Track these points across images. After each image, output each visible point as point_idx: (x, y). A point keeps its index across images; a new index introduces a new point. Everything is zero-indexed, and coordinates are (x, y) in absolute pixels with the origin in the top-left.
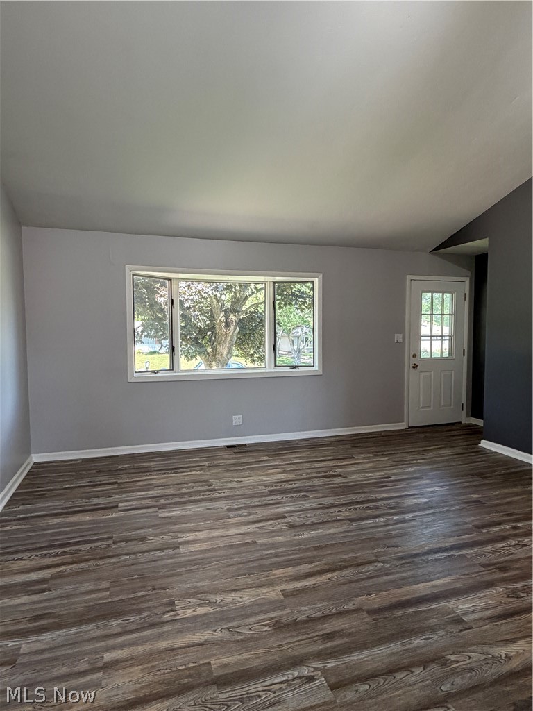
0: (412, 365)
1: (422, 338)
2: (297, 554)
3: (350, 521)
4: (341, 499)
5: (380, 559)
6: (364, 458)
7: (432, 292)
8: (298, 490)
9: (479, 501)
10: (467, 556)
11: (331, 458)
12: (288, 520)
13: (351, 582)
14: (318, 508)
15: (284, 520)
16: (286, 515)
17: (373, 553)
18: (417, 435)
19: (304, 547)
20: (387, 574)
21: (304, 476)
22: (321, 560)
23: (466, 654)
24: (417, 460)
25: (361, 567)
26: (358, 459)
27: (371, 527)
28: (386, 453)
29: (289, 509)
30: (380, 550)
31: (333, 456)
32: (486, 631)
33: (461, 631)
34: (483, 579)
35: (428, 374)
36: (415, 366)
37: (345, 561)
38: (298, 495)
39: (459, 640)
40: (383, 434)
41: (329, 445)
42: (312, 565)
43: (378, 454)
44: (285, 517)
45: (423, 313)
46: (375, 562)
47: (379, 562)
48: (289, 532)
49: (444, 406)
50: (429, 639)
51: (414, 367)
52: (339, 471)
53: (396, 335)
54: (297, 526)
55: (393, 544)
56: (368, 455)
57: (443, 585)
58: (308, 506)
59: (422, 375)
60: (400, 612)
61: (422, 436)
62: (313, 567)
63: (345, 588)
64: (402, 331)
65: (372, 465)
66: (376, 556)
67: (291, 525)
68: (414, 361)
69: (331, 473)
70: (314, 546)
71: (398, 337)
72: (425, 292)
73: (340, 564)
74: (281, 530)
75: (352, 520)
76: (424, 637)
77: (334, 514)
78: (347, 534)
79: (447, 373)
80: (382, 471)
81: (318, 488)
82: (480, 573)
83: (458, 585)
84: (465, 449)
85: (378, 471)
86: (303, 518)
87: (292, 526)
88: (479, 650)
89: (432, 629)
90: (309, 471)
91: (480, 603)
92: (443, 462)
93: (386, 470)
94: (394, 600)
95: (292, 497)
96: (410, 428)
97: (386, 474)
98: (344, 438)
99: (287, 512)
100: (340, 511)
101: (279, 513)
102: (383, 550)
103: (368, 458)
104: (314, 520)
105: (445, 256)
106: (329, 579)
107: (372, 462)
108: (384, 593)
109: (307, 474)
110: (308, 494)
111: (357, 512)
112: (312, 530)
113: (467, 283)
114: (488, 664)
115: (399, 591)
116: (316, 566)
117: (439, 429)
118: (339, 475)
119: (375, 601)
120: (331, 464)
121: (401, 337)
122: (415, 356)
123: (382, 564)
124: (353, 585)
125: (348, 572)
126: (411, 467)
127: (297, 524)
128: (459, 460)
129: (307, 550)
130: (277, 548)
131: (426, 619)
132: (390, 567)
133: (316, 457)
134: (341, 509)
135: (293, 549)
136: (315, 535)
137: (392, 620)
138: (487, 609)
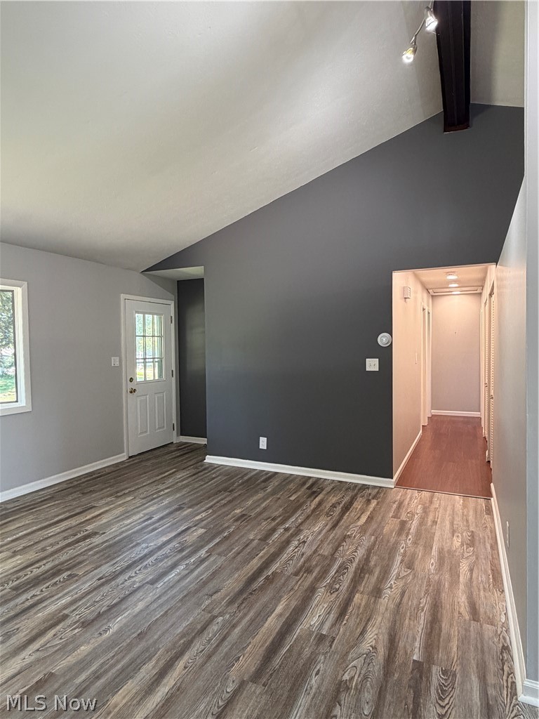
0: (129, 390)
1: (137, 361)
2: (123, 657)
3: (152, 584)
4: (120, 561)
5: (215, 612)
6: (107, 504)
7: (144, 313)
8: (56, 572)
9: (244, 515)
10: (277, 571)
11: (67, 514)
12: (74, 617)
13: (209, 657)
14: (102, 585)
15: (69, 621)
16: (66, 612)
17: (203, 610)
18: (144, 464)
19: (124, 644)
20: (234, 626)
21: (50, 550)
22: (159, 649)
23: (350, 666)
24: (163, 490)
25: (206, 632)
26: (100, 507)
27: (179, 581)
28: (127, 491)
29: (63, 601)
30: (207, 603)
31: (68, 511)
32: (344, 634)
33: (331, 646)
34: (305, 588)
35: (144, 397)
36: (133, 391)
37: (183, 635)
38: (60, 578)
39: (337, 657)
40: (107, 470)
41: (52, 498)
42: (153, 662)
43: (119, 494)
44: (66, 617)
45: (137, 334)
46: (213, 619)
47: (216, 617)
48: (88, 635)
49: (159, 428)
50: (319, 671)
51: (131, 392)
52: (90, 528)
53: (112, 358)
54: (93, 621)
55: (214, 590)
56: (109, 499)
57: (285, 609)
58: (86, 587)
59: (139, 399)
60: (277, 661)
61: (149, 463)
62: (156, 663)
63: (209, 667)
64: (118, 353)
65: (121, 509)
66: (210, 612)
67: (83, 623)
68: (131, 386)
69: (82, 534)
70: (135, 635)
71: (115, 361)
72: (138, 312)
73: (182, 641)
74: (75, 638)
75: (153, 582)
76: (314, 673)
77: (126, 583)
78: (160, 601)
79: (159, 395)
80: (139, 512)
81: (81, 558)
82: (299, 583)
83: (294, 604)
84: (196, 468)
85: (134, 514)
86: (92, 605)
87: (86, 624)
88: (354, 655)
89: (312, 661)
90: (51, 541)
91: (321, 610)
92: (187, 486)
93: (142, 510)
94: (262, 651)
95: (55, 584)
96: (130, 457)
97: (145, 515)
98: (65, 486)
99: (65, 607)
100: (130, 577)
101: (53, 614)
102: (209, 601)
103: (112, 502)
104: (107, 603)
105: (154, 279)
106: (185, 668)
107: (120, 505)
108: (248, 648)
109: (52, 545)
110: (74, 571)
111: (149, 569)
112: (117, 616)
113: (173, 305)
114: (369, 664)
115: (258, 637)
116: (158, 660)
117: (157, 452)
118: (94, 534)
119: (247, 662)
120: (73, 522)
121: (118, 360)
122: (131, 380)
123: (221, 618)
124: (215, 658)
125: (197, 646)
126: (162, 499)
127: (91, 617)
128: (199, 481)
129: (130, 647)
130: (90, 664)
131: (300, 654)
132: (230, 616)
133: (47, 520)
134: (129, 574)
135: (111, 654)
136: (124, 621)
137: (278, 674)
138: (329, 613)
